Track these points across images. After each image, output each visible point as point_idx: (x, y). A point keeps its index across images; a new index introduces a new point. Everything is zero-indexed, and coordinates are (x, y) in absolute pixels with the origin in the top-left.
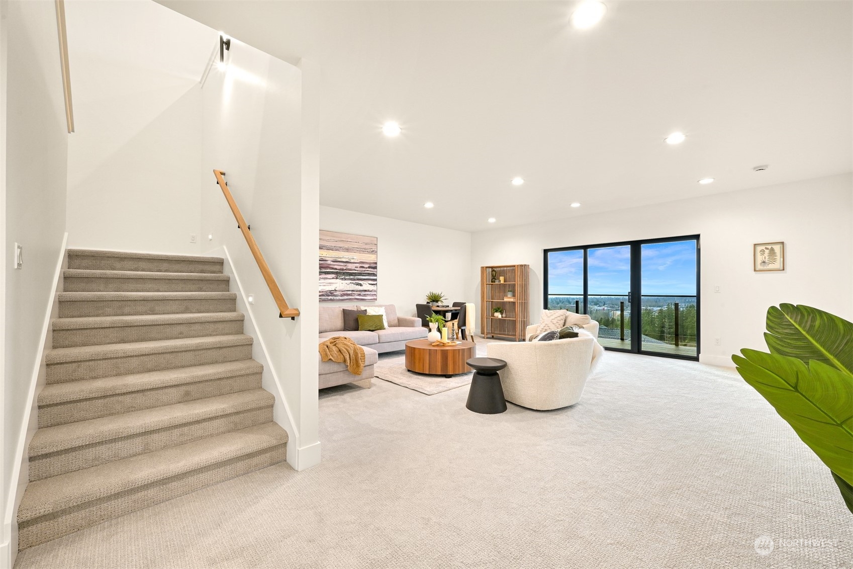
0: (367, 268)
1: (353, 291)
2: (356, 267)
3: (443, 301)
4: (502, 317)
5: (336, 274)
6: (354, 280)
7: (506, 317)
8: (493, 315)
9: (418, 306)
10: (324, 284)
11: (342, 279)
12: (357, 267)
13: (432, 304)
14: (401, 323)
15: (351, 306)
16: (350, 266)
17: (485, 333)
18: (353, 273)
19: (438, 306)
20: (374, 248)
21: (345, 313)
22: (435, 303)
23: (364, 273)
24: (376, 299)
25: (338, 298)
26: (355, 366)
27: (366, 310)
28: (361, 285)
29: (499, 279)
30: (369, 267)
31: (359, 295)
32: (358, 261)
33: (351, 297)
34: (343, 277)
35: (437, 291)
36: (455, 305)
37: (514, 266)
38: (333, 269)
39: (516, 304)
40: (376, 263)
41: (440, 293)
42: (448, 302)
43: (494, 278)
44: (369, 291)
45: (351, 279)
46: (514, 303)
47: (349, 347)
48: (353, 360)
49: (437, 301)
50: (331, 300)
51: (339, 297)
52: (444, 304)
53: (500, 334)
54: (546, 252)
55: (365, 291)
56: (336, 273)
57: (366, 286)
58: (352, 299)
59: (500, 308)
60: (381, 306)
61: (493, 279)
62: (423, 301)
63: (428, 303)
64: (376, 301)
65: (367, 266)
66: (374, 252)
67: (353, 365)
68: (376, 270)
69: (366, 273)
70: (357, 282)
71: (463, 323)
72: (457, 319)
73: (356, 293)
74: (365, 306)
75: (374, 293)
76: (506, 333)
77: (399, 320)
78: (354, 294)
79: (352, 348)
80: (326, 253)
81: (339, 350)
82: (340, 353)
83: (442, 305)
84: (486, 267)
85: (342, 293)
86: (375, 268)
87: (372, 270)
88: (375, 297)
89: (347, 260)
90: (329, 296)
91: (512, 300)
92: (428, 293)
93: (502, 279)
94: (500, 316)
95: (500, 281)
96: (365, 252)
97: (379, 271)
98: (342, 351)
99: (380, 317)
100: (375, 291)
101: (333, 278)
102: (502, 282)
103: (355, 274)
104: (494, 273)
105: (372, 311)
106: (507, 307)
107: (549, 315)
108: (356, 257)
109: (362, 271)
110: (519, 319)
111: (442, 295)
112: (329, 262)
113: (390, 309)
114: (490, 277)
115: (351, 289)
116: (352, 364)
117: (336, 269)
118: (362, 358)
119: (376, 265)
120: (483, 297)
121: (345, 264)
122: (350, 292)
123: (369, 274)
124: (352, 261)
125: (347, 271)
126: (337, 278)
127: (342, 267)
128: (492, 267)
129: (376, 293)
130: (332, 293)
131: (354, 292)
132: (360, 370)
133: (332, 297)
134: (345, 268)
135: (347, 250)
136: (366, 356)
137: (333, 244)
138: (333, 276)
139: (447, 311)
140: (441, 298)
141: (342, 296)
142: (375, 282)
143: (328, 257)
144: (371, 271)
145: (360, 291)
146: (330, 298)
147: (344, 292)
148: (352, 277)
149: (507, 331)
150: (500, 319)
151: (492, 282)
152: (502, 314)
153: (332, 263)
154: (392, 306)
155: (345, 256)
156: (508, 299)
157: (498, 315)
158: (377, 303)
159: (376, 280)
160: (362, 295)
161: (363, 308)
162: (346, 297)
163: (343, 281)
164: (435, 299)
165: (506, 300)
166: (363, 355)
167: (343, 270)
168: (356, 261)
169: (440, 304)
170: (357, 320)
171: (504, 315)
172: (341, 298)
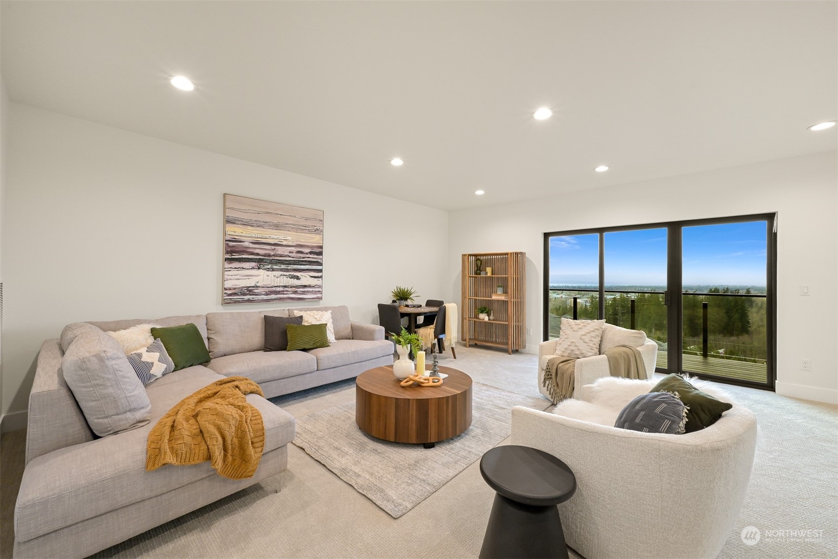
0: (307, 254)
1: (285, 287)
2: (290, 252)
3: (413, 298)
4: (489, 320)
5: (258, 262)
6: (287, 270)
7: (494, 320)
8: (476, 317)
9: (381, 307)
10: (238, 277)
11: (268, 270)
12: (293, 252)
13: (400, 303)
14: (356, 333)
15: (278, 310)
16: (280, 250)
17: (468, 340)
18: (285, 260)
19: (407, 306)
20: (318, 225)
21: (269, 322)
22: (403, 301)
23: (303, 261)
24: (321, 298)
25: (260, 297)
26: (238, 461)
27: (301, 317)
28: (298, 278)
29: (485, 270)
30: (311, 253)
31: (295, 292)
32: (294, 244)
33: (281, 296)
34: (269, 267)
35: (405, 286)
36: (429, 303)
37: (507, 254)
38: (252, 254)
39: (509, 303)
40: (321, 247)
41: (409, 288)
42: (419, 300)
43: (479, 270)
44: (310, 286)
45: (282, 270)
46: (505, 303)
47: (226, 420)
48: (233, 449)
49: (406, 299)
50: (249, 301)
51: (263, 296)
52: (416, 303)
53: (485, 342)
54: (546, 236)
55: (305, 286)
56: (260, 261)
57: (306, 279)
58: (284, 298)
59: (485, 308)
60: (326, 309)
61: (477, 270)
62: (388, 300)
63: (394, 301)
64: (321, 301)
65: (307, 250)
66: (318, 231)
67: (234, 460)
68: (321, 257)
69: (306, 261)
70: (292, 273)
71: (441, 330)
72: (433, 324)
73: (290, 289)
74: (301, 310)
75: (318, 291)
76: (494, 340)
77: (353, 328)
78: (287, 291)
79: (233, 422)
80: (241, 231)
81: (201, 431)
82: (200, 438)
83: (412, 303)
84: (469, 255)
85: (267, 290)
86: (320, 254)
87: (315, 256)
88: (319, 295)
89: (276, 242)
90: (245, 294)
91: (503, 298)
92: (394, 289)
93: (489, 270)
94: (486, 319)
95: (486, 273)
96: (305, 231)
97: (326, 258)
98: (205, 435)
99: (322, 328)
100: (320, 287)
101: (253, 268)
102: (489, 274)
103: (289, 263)
104: (479, 262)
105: (311, 318)
106: (495, 306)
107: (576, 328)
108: (289, 237)
109: (300, 257)
110: (513, 324)
111: (412, 291)
112: (246, 244)
113: (339, 313)
114: (473, 269)
115: (282, 285)
116: (230, 458)
117: (258, 254)
118: (255, 440)
119: (320, 250)
120: (464, 293)
121: (273, 247)
122: (281, 289)
123: (311, 263)
124: (284, 243)
125: (276, 258)
126: (259, 269)
127: (267, 252)
128: (476, 255)
129: (320, 290)
130: (250, 291)
131: (286, 289)
132: (250, 469)
133: (250, 297)
134: (272, 253)
135: (277, 227)
136: (267, 434)
137: (254, 217)
138: (253, 264)
139: (420, 314)
140: (411, 294)
141: (267, 294)
142: (319, 274)
143: (245, 237)
144: (313, 258)
145: (297, 287)
146: (246, 297)
147: (270, 289)
148: (283, 267)
149: (494, 337)
150: (486, 323)
151: (477, 274)
152: (489, 316)
153: (251, 245)
154: (344, 308)
155: (274, 236)
156: (498, 296)
157: (484, 317)
158: (322, 304)
159: (321, 271)
160: (299, 294)
161: (297, 314)
162: (273, 296)
163: (269, 273)
164: (403, 296)
165: (494, 297)
166: (261, 433)
167: (269, 255)
168: (290, 244)
169: (409, 302)
170: (284, 333)
171: (491, 317)
172: (265, 297)
